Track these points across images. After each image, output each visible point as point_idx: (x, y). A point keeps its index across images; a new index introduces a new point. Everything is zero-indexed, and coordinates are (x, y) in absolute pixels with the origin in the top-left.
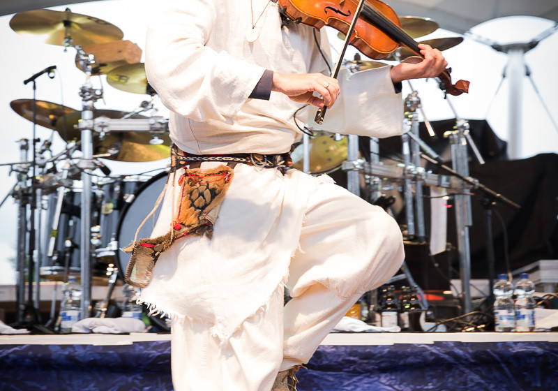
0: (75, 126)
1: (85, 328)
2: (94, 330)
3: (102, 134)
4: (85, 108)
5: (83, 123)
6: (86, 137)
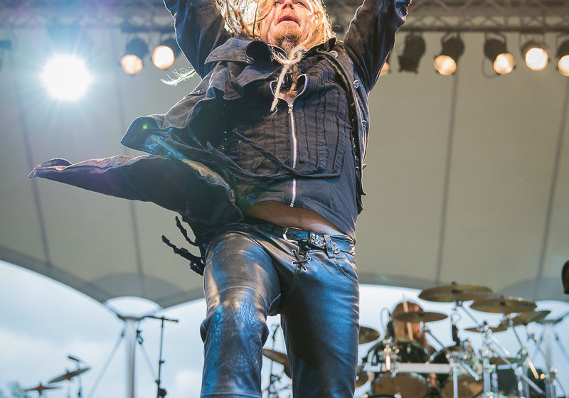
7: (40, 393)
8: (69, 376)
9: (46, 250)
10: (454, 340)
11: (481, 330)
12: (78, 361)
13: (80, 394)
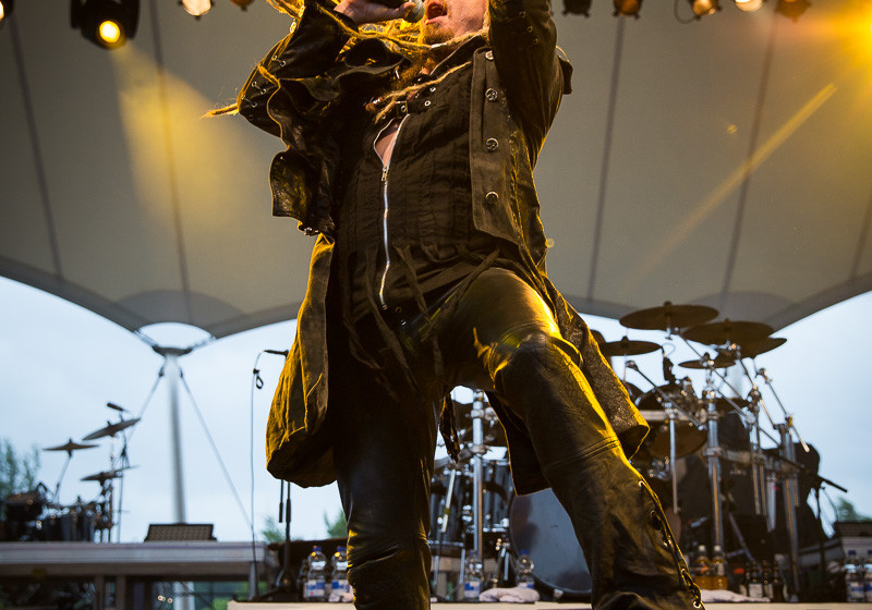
0: (467, 415)
1: (492, 597)
2: (501, 599)
3: (492, 423)
4: (476, 400)
5: (474, 413)
6: (477, 424)
7: (70, 455)
8: (111, 430)
9: (56, 260)
10: (666, 379)
11: (705, 364)
12: (121, 409)
13: (124, 454)
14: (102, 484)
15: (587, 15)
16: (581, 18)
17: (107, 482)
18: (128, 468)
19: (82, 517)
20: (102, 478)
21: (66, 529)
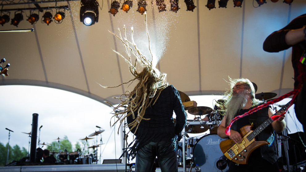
7: (87, 141)
8: (97, 133)
12: (100, 128)
13: (101, 140)
14: (94, 149)
15: (226, 7)
16: (225, 8)
17: (96, 149)
18: (102, 144)
19: (88, 158)
20: (94, 147)
21: (84, 161)
